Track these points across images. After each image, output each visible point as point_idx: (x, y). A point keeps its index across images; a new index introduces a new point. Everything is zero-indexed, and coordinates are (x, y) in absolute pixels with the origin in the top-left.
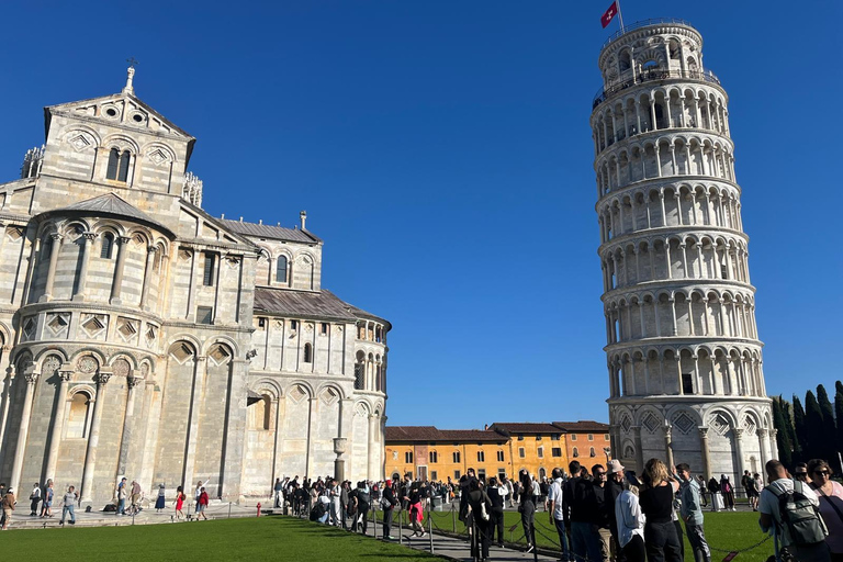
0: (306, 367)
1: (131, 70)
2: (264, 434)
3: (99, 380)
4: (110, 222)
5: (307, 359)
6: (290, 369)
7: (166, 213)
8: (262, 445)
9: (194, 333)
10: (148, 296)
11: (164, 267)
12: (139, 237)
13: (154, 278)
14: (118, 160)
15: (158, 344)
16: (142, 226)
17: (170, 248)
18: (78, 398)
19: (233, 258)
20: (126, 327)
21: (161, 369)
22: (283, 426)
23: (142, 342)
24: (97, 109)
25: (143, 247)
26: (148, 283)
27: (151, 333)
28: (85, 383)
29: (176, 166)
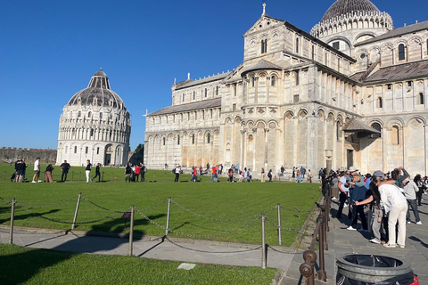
0: (420, 108)
1: (264, 5)
2: (396, 147)
3: (254, 131)
4: (252, 73)
5: (422, 103)
6: (409, 109)
7: (278, 60)
8: (396, 152)
9: (291, 107)
10: (269, 97)
11: (278, 83)
12: (263, 75)
13: (272, 89)
14: (264, 44)
15: (279, 114)
16: (262, 70)
17: (281, 74)
18: (250, 137)
19: (306, 69)
20: (261, 110)
21: (281, 123)
22: (408, 142)
23: (267, 115)
24: (256, 27)
25: (265, 79)
26: (268, 92)
27: (273, 111)
28: (251, 132)
29: (281, 37)
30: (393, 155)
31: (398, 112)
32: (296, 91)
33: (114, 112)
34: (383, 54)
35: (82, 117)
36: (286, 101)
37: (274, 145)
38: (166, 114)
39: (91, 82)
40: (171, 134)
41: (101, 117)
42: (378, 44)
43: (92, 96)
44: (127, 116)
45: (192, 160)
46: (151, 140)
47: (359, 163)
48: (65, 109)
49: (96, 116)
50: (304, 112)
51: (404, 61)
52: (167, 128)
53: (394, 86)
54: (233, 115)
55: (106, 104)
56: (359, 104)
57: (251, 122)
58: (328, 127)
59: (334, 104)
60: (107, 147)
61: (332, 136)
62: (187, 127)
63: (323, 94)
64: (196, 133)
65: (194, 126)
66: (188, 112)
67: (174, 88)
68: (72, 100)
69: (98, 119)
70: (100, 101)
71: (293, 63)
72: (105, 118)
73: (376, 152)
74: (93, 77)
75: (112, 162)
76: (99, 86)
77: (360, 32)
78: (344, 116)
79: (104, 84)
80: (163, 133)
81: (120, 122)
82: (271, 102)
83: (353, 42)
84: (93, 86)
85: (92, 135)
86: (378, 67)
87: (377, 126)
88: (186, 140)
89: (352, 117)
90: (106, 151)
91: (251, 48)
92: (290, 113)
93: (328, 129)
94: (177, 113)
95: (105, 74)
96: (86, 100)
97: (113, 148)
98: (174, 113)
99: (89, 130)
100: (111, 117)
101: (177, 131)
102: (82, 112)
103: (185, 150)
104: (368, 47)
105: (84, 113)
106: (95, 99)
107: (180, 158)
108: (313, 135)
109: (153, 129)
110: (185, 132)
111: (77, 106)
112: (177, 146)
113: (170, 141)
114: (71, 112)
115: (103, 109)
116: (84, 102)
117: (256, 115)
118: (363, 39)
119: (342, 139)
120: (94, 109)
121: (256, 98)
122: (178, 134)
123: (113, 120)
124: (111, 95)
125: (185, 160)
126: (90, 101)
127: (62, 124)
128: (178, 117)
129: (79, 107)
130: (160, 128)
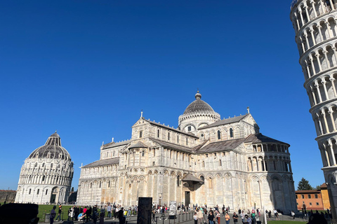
0: (220, 168)
1: (142, 113)
2: (211, 190)
5: (221, 165)
6: (215, 169)
7: (146, 142)
9: (151, 168)
10: (140, 162)
11: (145, 155)
12: (138, 150)
13: (142, 158)
14: (141, 133)
15: (145, 172)
16: (137, 148)
17: (147, 150)
18: (130, 185)
19: (158, 148)
20: (136, 170)
21: (147, 178)
22: (216, 187)
23: (139, 173)
24: (138, 124)
25: (139, 153)
26: (140, 160)
27: (142, 170)
28: (130, 183)
29: (148, 130)
30: (210, 194)
31: (211, 170)
32: (153, 159)
33: (62, 162)
34: (211, 135)
35: (37, 167)
36: (149, 165)
37: (142, 190)
38: (93, 167)
39: (47, 141)
40: (96, 180)
41: (52, 166)
42: (209, 129)
43: (47, 152)
44: (71, 165)
45: (107, 199)
46: (83, 185)
47: (194, 199)
48: (26, 161)
49: (48, 166)
50: (156, 171)
51: (220, 140)
52: (93, 176)
53: (209, 155)
54: (124, 172)
55: (57, 157)
56: (194, 165)
57: (130, 176)
58: (171, 179)
59: (175, 166)
60: (53, 189)
61: (174, 184)
62: (106, 176)
63: (167, 161)
64: (111, 180)
65: (110, 175)
66: (107, 165)
67: (102, 148)
68: (32, 154)
69: (49, 168)
70: (52, 155)
71: (153, 144)
72: (54, 167)
73: (203, 193)
74: (49, 138)
75: (56, 201)
76: (53, 144)
77: (200, 122)
78: (182, 172)
79: (57, 142)
80: (91, 180)
81: (65, 170)
82: (141, 165)
83: (197, 128)
84: (49, 144)
85: (43, 180)
86: (208, 143)
87: (202, 177)
88: (105, 184)
89: (188, 173)
90: (52, 192)
91: (135, 134)
92: (150, 172)
93: (171, 180)
94: (100, 166)
95: (58, 136)
96: (42, 155)
97: (58, 190)
98: (99, 166)
99: (42, 177)
100: (59, 166)
101: (100, 178)
102: (39, 164)
103: (103, 192)
104: (204, 130)
105: (40, 164)
106: (49, 153)
107: (100, 198)
108: (160, 184)
109: (85, 177)
110: (104, 179)
111: (35, 159)
112: (99, 189)
113: (95, 186)
114: (30, 163)
115: (54, 161)
116: (40, 156)
117: (133, 173)
118: (202, 126)
119: (181, 185)
120: (47, 161)
121: (134, 163)
122: (100, 180)
123: (60, 169)
124: (61, 150)
125: (103, 198)
126: (45, 155)
127: (22, 172)
128: (101, 169)
129: (37, 160)
130: (89, 177)
